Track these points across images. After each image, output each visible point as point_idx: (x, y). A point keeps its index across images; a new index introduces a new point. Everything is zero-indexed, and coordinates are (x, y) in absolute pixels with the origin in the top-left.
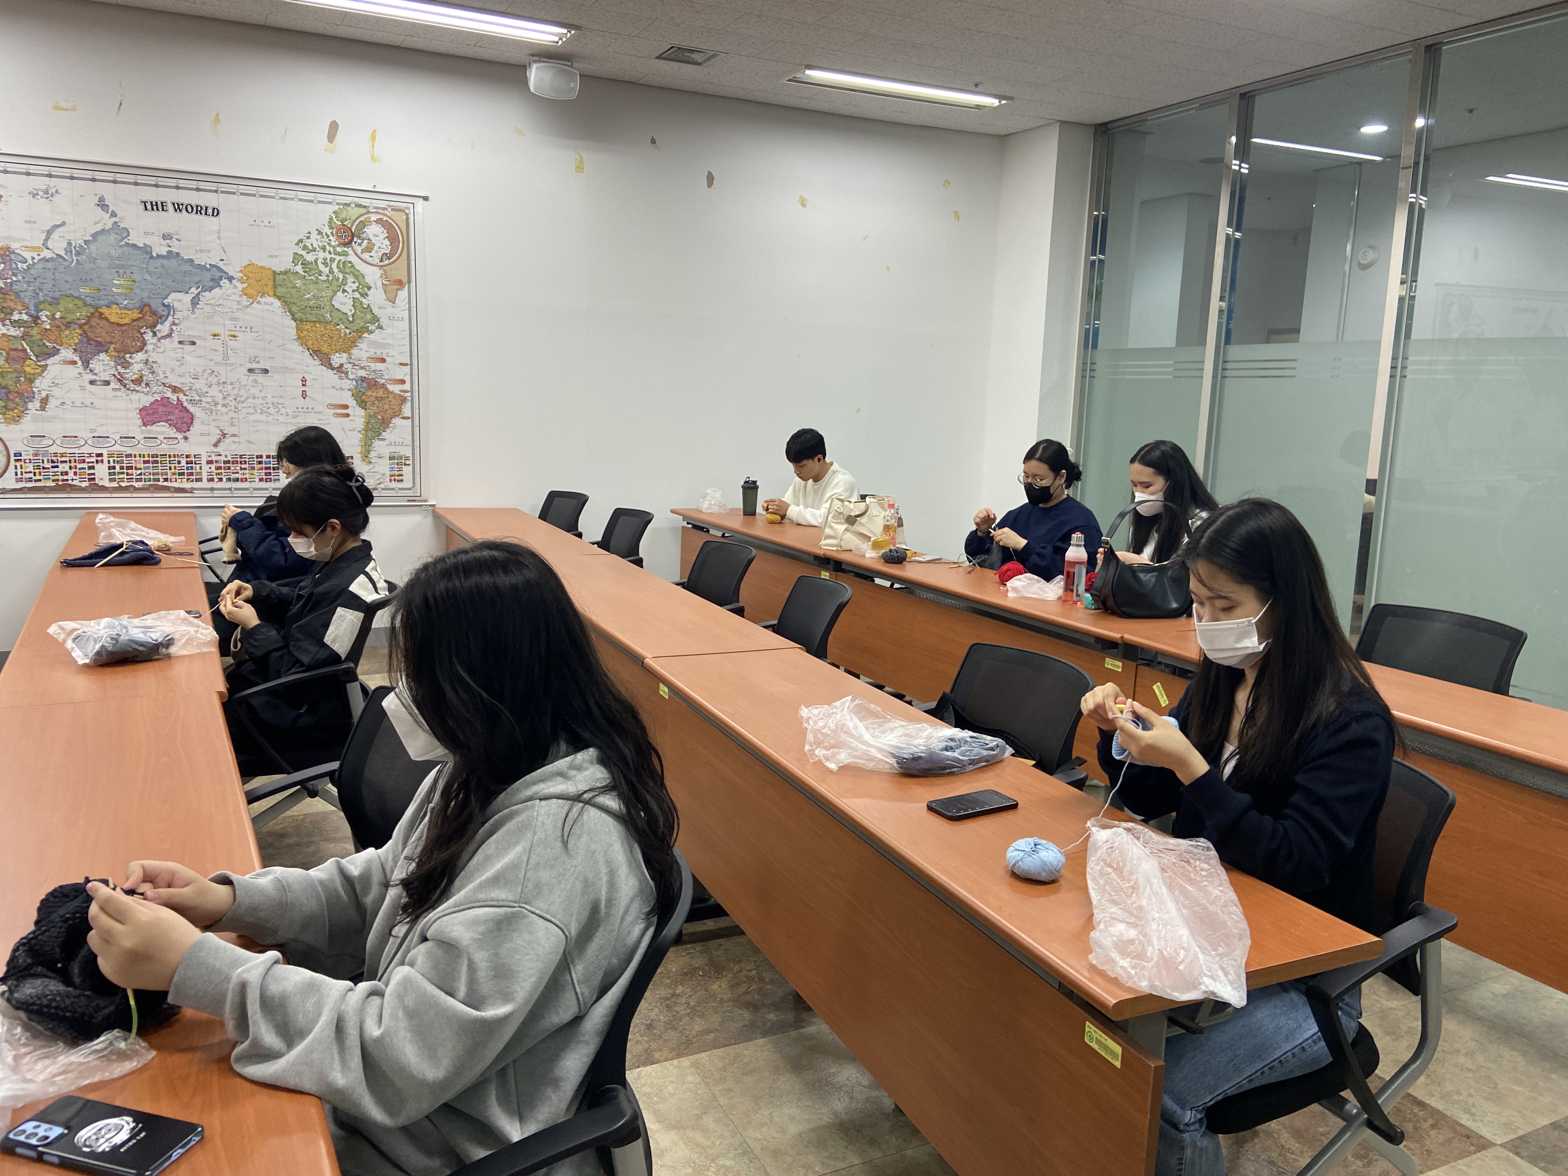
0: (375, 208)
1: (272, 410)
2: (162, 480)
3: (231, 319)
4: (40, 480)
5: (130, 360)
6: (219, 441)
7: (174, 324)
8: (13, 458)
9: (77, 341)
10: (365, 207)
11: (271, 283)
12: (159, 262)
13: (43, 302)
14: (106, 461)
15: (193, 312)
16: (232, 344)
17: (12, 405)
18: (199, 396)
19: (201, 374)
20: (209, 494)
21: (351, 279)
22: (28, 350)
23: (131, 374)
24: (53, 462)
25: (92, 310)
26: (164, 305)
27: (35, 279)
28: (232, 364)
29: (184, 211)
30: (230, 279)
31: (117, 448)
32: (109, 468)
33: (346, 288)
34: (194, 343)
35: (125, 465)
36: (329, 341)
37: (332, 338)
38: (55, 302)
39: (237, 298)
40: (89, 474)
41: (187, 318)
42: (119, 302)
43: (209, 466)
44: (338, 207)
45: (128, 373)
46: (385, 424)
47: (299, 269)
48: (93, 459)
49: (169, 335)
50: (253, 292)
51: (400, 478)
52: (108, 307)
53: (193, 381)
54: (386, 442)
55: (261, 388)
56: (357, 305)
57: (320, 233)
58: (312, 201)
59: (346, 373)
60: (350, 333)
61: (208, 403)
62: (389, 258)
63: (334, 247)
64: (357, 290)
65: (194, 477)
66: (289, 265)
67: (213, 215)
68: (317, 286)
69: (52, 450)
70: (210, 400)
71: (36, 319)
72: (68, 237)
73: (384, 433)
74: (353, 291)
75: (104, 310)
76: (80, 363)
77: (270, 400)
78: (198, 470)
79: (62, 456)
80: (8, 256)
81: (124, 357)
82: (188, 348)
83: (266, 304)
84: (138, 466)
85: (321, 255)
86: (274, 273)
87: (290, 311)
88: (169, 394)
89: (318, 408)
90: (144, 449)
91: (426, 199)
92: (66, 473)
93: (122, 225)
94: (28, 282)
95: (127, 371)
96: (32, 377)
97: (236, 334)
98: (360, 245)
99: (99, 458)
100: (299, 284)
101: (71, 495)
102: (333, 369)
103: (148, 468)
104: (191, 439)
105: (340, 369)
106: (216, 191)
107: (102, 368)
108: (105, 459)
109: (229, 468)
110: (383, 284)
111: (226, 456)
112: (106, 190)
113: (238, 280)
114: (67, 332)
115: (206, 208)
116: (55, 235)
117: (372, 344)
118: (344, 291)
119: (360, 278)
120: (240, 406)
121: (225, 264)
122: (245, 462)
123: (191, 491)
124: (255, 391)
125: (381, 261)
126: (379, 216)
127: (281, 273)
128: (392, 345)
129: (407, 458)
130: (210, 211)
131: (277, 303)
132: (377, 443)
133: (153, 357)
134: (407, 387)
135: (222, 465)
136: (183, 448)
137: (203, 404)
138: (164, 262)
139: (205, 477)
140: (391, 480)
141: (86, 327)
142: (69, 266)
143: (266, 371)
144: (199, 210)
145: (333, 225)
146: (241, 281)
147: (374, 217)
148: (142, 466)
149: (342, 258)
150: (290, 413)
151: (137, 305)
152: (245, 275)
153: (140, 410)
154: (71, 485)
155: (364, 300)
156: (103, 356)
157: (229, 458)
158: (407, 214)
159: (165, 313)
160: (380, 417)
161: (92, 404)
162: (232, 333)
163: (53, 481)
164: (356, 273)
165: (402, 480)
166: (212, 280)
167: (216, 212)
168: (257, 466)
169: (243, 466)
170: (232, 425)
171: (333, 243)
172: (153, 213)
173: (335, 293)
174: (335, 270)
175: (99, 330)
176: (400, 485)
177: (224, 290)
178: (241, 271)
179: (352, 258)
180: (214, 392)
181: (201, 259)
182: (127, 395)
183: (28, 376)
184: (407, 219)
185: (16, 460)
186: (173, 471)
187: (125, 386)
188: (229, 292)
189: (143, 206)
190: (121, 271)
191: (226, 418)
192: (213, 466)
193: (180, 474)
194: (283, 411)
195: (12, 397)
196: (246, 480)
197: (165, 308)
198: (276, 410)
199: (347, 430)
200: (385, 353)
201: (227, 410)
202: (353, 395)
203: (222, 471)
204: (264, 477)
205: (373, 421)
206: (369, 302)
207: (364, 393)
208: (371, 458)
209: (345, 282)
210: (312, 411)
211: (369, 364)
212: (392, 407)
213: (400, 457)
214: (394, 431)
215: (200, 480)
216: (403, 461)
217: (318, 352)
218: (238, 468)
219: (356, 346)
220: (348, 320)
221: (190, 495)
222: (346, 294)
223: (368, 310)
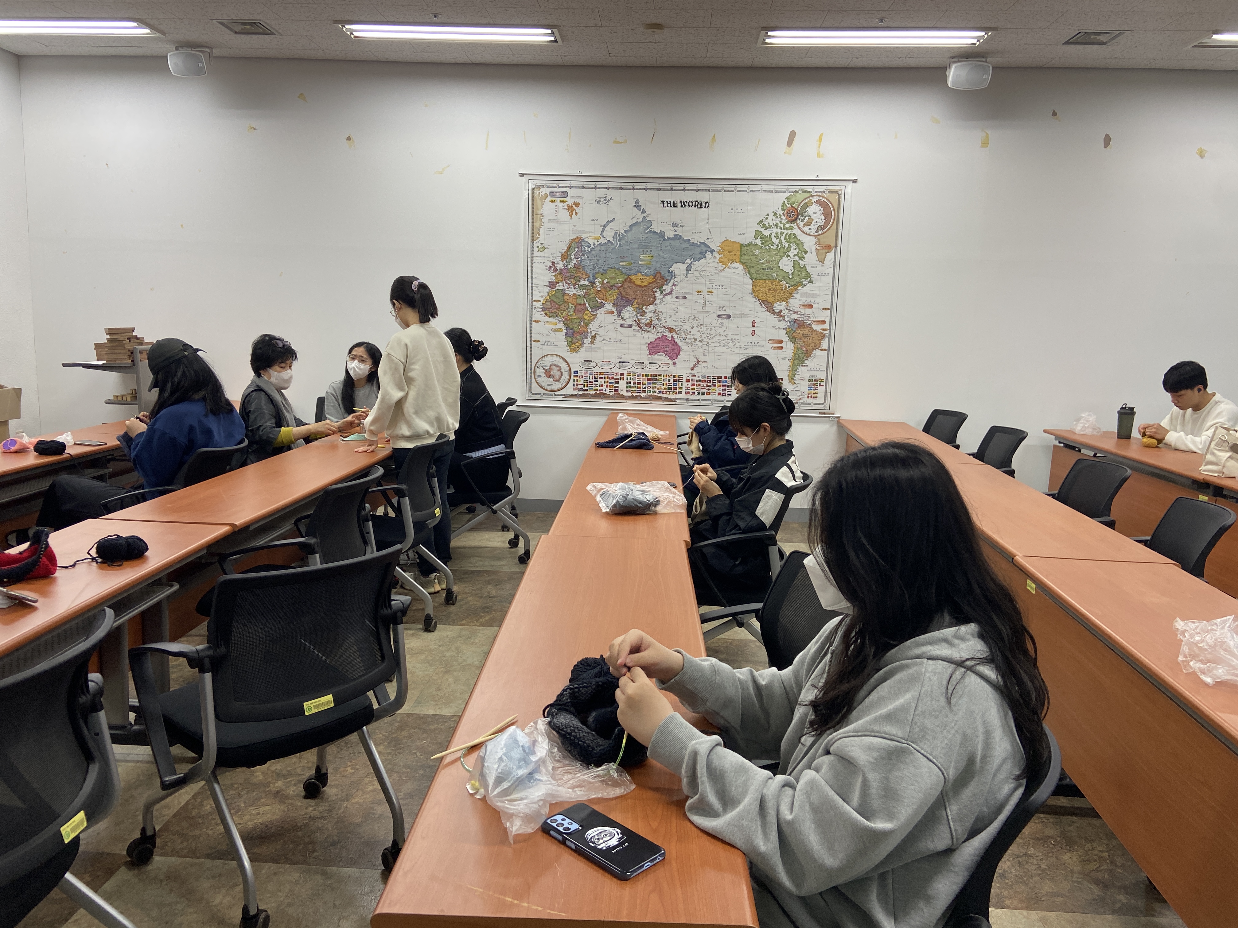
0: (816, 192)
1: (731, 344)
2: (657, 392)
3: (710, 280)
4: (587, 390)
5: (645, 310)
6: (695, 366)
7: (674, 285)
8: (573, 375)
9: (615, 298)
10: (809, 192)
11: (738, 253)
12: (667, 243)
13: (598, 273)
14: (625, 379)
15: (687, 276)
16: (709, 297)
17: (575, 340)
18: (685, 334)
19: (688, 319)
20: (686, 403)
21: (793, 246)
22: (587, 305)
23: (645, 320)
24: (595, 378)
25: (625, 277)
26: (669, 272)
27: (595, 257)
28: (708, 312)
29: (687, 206)
30: (712, 251)
31: (633, 370)
32: (627, 383)
33: (790, 254)
34: (685, 298)
35: (636, 381)
36: (774, 294)
37: (776, 291)
38: (604, 272)
39: (715, 265)
40: (615, 387)
41: (682, 281)
42: (642, 271)
43: (687, 383)
44: (789, 194)
45: (643, 319)
46: (808, 354)
47: (758, 242)
48: (618, 377)
49: (670, 293)
50: (725, 260)
51: (816, 395)
52: (636, 274)
53: (682, 324)
54: (808, 368)
55: (725, 328)
56: (796, 265)
57: (775, 214)
58: (772, 192)
59: (784, 317)
60: (789, 287)
61: (690, 339)
62: (823, 229)
63: (784, 224)
64: (797, 255)
65: (677, 391)
66: (752, 240)
67: (705, 207)
68: (769, 253)
69: (595, 370)
70: (692, 337)
71: (593, 283)
72: (616, 228)
73: (806, 362)
74: (795, 255)
75: (633, 277)
76: (616, 312)
77: (730, 337)
78: (680, 386)
79: (600, 375)
80: (581, 243)
81: (642, 309)
82: (681, 301)
83: (734, 268)
84: (644, 382)
85: (775, 230)
86: (741, 244)
87: (749, 273)
88: (667, 334)
89: (762, 343)
90: (648, 370)
91: (855, 181)
92: (602, 386)
93: (648, 219)
94: (591, 260)
95: (643, 318)
96: (588, 322)
97: (713, 290)
98: (802, 221)
99: (622, 376)
100: (757, 252)
101: (604, 401)
102: (774, 314)
103: (650, 384)
104: (678, 364)
105: (779, 314)
106: (709, 190)
107: (628, 315)
108: (625, 377)
109: (700, 385)
110: (816, 249)
111: (698, 377)
112: (640, 195)
114: (610, 292)
115: (701, 202)
116: (608, 228)
117: (805, 295)
118: (788, 256)
119: (801, 245)
120: (710, 341)
121: (710, 242)
123: (675, 400)
124: (721, 331)
125: (817, 231)
126: (818, 198)
127: (746, 245)
128: (818, 295)
129: (822, 381)
130: (703, 205)
131: (741, 267)
132: (801, 369)
133: (660, 308)
134: (826, 326)
135: (696, 383)
136: (673, 370)
137: (687, 340)
138: (672, 242)
139: (684, 391)
140: (808, 397)
141: (621, 289)
142: (614, 248)
143: (729, 316)
144: (696, 204)
145: (785, 208)
146: (718, 252)
147: (815, 199)
148: (646, 382)
149: (789, 231)
150: (743, 345)
151: (653, 273)
152: (722, 248)
153: (649, 344)
154: (604, 394)
155: (801, 262)
156: (629, 308)
157: (700, 378)
158: (839, 195)
159: (669, 278)
160: (804, 349)
161: (620, 340)
162: (710, 290)
163: (594, 390)
164: (798, 242)
165: (817, 397)
166: (700, 253)
167: (707, 205)
168: (717, 384)
169: (709, 384)
170: (704, 355)
171: (783, 221)
172: (668, 209)
173: (781, 257)
174: (783, 241)
175: (629, 291)
176: (815, 401)
177: (707, 260)
178: (720, 246)
179: (796, 231)
180: (695, 331)
181: (695, 239)
182: (642, 334)
183: (585, 321)
184: (839, 198)
185: (574, 376)
186: (665, 386)
187: (641, 328)
188: (711, 261)
189: (661, 205)
190: (645, 250)
191: (701, 350)
192: (690, 384)
193: (670, 388)
194: (738, 345)
195: (575, 335)
196: (710, 394)
197: (669, 274)
198: (733, 344)
199: (780, 359)
200: (812, 301)
201: (702, 344)
202: (787, 333)
203: (695, 387)
204: (722, 392)
205: (800, 352)
206: (805, 263)
207: (795, 331)
208: (795, 380)
209: (789, 249)
210: (758, 345)
211: (800, 310)
212: (814, 342)
213: (816, 380)
214: (814, 360)
215: (680, 393)
216: (819, 383)
217: (765, 302)
218: (705, 385)
219: (793, 296)
220: (789, 277)
221: (674, 403)
222: (789, 258)
223: (804, 269)
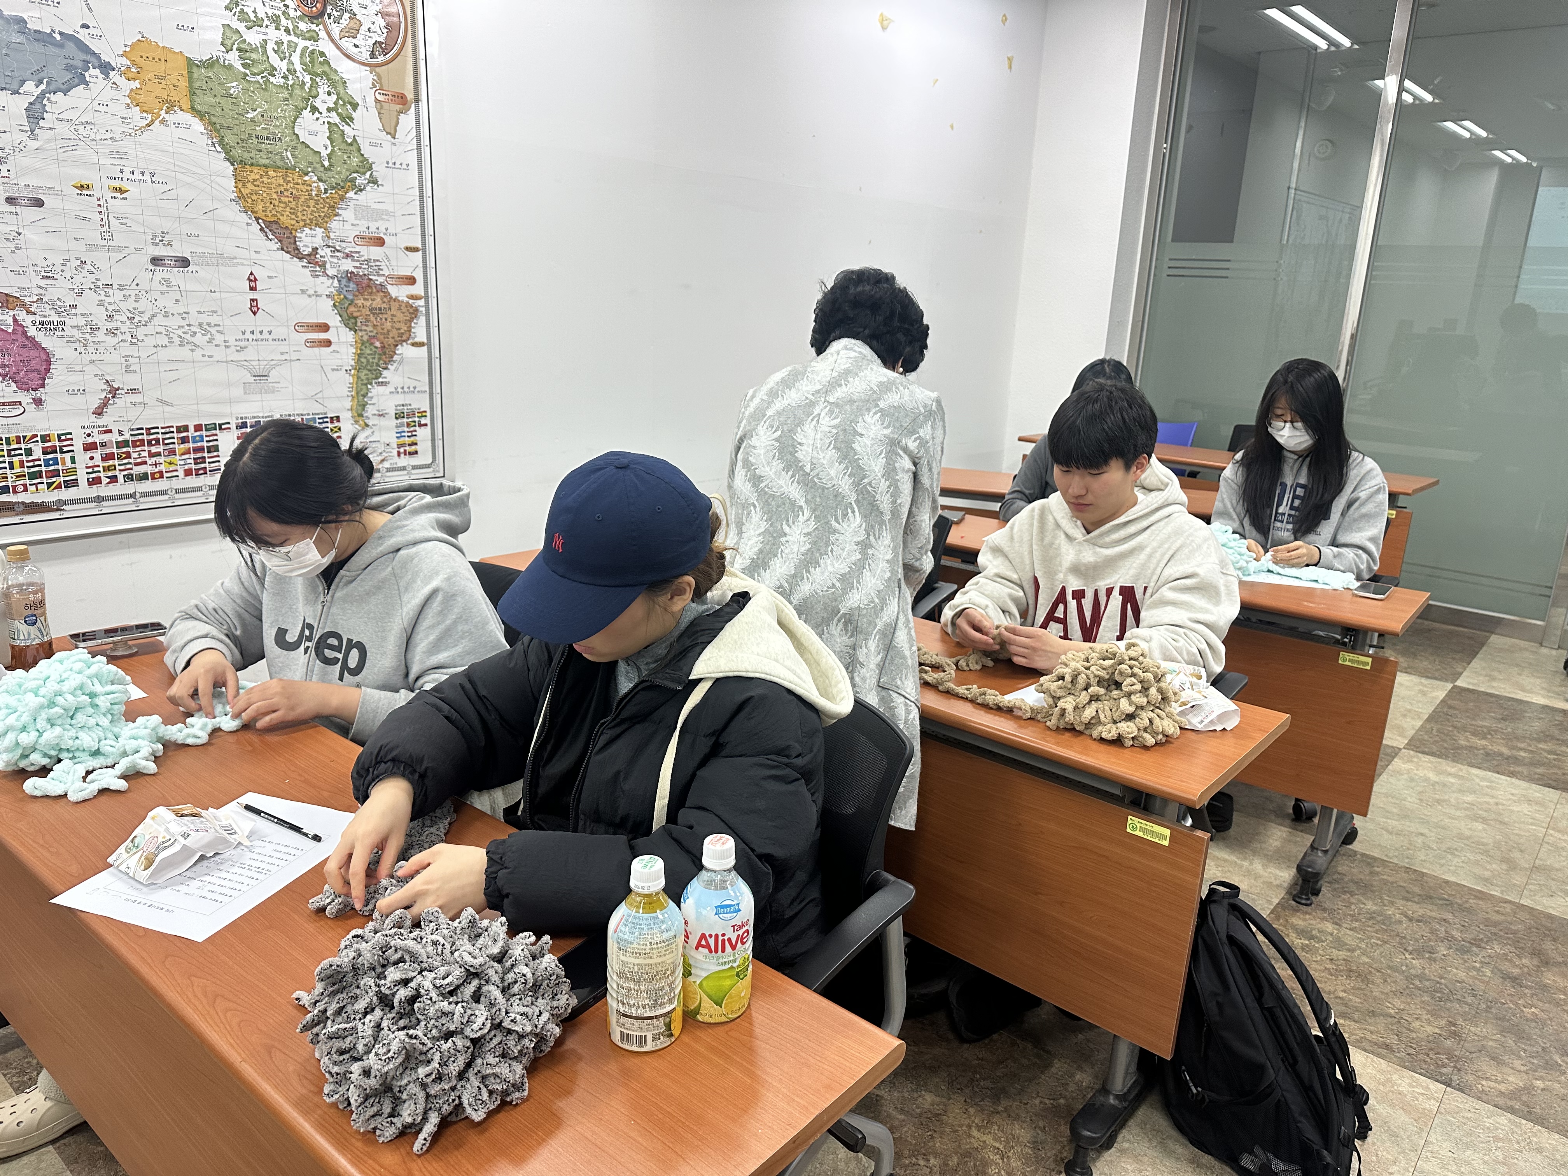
1: (200, 339)
3: (112, 155)
6: (105, 403)
11: (184, 84)
15: (32, 135)
16: (117, 205)
18: (58, 313)
19: (58, 268)
20: (94, 510)
21: (324, 86)
28: (120, 249)
30: (106, 68)
33: (318, 103)
34: (38, 203)
36: (293, 205)
37: (296, 198)
39: (118, 109)
43: (89, 454)
46: (387, 355)
47: (233, 58)
50: (149, 99)
51: (413, 448)
53: (43, 283)
54: (390, 388)
55: (177, 295)
56: (337, 136)
59: (323, 265)
60: (326, 191)
61: (78, 327)
62: (385, 52)
63: (293, 21)
64: (335, 109)
65: (62, 479)
66: (217, 51)
68: (267, 96)
70: (81, 321)
73: (385, 373)
74: (329, 110)
77: (194, 318)
78: (69, 464)
82: (28, 213)
83: (178, 125)
85: (273, 35)
86: (190, 62)
87: (221, 143)
89: (280, 332)
97: (125, 185)
98: (337, 21)
100: (235, 88)
102: (301, 258)
104: (49, 404)
105: (312, 258)
109: (128, 455)
110: (376, 99)
111: (120, 432)
113: (123, 74)
117: (364, 212)
118: (314, 109)
119: (340, 86)
120: (141, 332)
121: (93, 36)
122: (158, 441)
123: (58, 506)
124: (166, 302)
125: (373, 55)
127: (204, 64)
128: (392, 214)
129: (423, 414)
131: (198, 126)
132: (375, 391)
134: (418, 289)
135: (115, 450)
136: (34, 421)
137: (68, 331)
139: (82, 476)
140: (399, 454)
143: (184, 262)
146: (125, 73)
149: (308, 43)
150: (232, 342)
152: (134, 64)
155: (346, 129)
157: (127, 436)
160: (378, 344)
162: (117, 184)
164: (333, 75)
165: (416, 453)
166: (68, 68)
168: (180, 448)
169: (154, 450)
170: (128, 370)
171: (292, 13)
173: (299, 111)
174: (298, 67)
176: (414, 460)
177: (93, 92)
178: (125, 54)
179: (325, 45)
180: (88, 303)
181: (41, 20)
186: (17, 470)
188: (104, 97)
191: (116, 357)
192: (97, 454)
193: (35, 475)
194: (219, 339)
196: (162, 477)
198: (207, 338)
199: (328, 369)
200: (382, 229)
201: (116, 340)
202: (335, 305)
203: (116, 462)
204: (194, 467)
205: (368, 352)
206: (356, 133)
207: (352, 301)
208: (367, 418)
209: (314, 92)
210: (271, 337)
211: (358, 249)
212: (397, 325)
213: (412, 414)
214: (401, 368)
215: (72, 484)
216: (417, 419)
217: (274, 226)
218: (146, 454)
219: (337, 215)
220: (323, 166)
221: (56, 515)
222: (317, 115)
223: (354, 148)
